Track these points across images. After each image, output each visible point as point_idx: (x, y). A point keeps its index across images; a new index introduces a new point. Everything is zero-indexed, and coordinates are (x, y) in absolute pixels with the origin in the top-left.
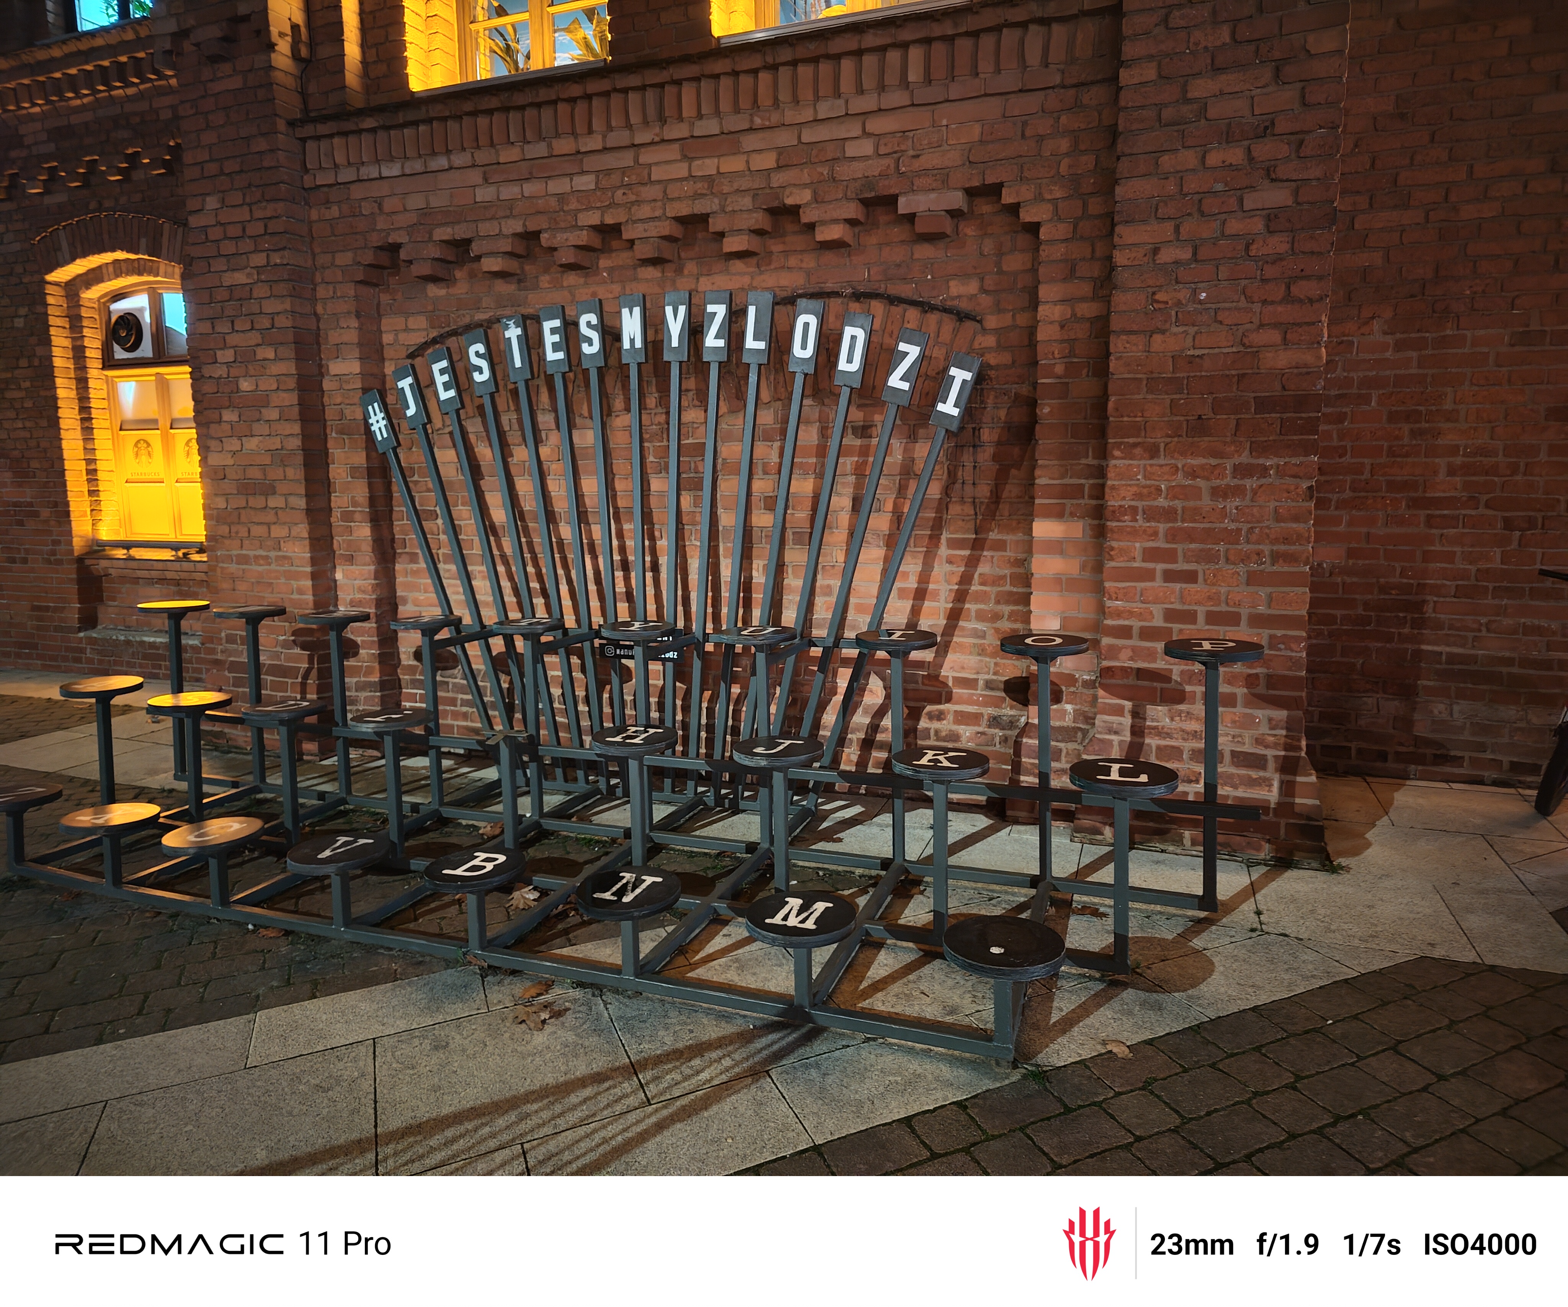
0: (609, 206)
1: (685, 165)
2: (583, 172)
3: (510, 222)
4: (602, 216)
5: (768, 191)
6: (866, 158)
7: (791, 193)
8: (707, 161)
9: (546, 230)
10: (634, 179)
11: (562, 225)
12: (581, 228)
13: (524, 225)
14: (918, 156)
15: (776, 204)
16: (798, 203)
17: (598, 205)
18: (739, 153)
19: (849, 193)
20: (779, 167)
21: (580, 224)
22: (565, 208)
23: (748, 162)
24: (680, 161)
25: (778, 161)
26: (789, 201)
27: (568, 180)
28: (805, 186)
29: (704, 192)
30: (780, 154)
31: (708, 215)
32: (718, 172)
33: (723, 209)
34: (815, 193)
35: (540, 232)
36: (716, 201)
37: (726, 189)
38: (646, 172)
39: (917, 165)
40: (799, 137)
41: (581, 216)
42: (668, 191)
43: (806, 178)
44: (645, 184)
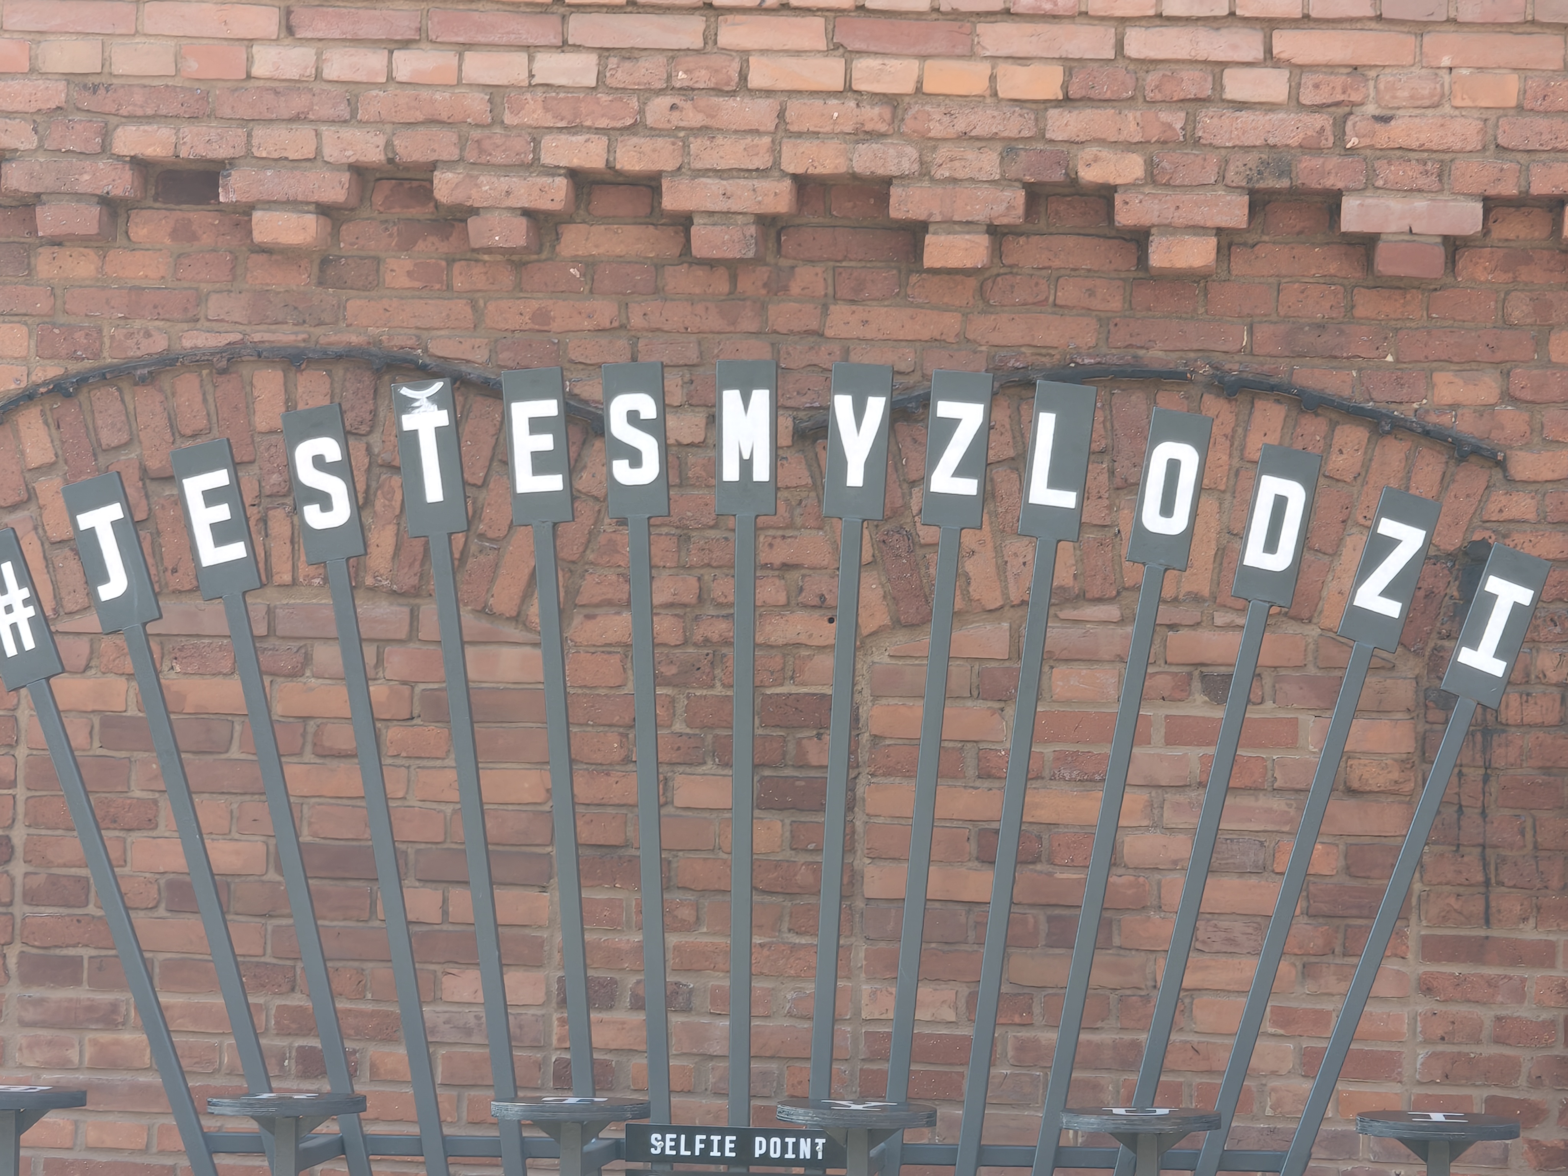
0: (631, 129)
1: (837, 65)
2: (564, 46)
3: (347, 133)
4: (610, 149)
5: (1040, 146)
6: (1270, 107)
7: (1096, 159)
8: (894, 64)
9: (450, 165)
10: (703, 78)
11: (499, 158)
12: (552, 171)
13: (389, 145)
14: (1384, 119)
15: (1058, 176)
16: (1112, 181)
17: (603, 123)
18: (971, 55)
19: (1230, 175)
20: (1067, 101)
21: (547, 159)
22: (509, 118)
23: (993, 78)
24: (827, 53)
25: (1065, 87)
26: (1089, 175)
27: (523, 57)
28: (1129, 146)
29: (883, 128)
30: (1069, 73)
31: (888, 181)
32: (919, 90)
33: (924, 172)
34: (1150, 165)
35: (433, 166)
36: (912, 152)
37: (936, 130)
38: (736, 65)
39: (1384, 136)
40: (1120, 46)
41: (549, 142)
42: (790, 115)
43: (1131, 130)
44: (732, 94)
